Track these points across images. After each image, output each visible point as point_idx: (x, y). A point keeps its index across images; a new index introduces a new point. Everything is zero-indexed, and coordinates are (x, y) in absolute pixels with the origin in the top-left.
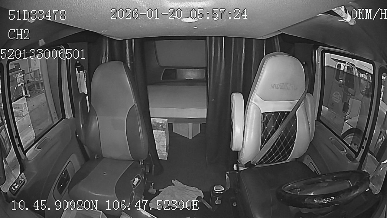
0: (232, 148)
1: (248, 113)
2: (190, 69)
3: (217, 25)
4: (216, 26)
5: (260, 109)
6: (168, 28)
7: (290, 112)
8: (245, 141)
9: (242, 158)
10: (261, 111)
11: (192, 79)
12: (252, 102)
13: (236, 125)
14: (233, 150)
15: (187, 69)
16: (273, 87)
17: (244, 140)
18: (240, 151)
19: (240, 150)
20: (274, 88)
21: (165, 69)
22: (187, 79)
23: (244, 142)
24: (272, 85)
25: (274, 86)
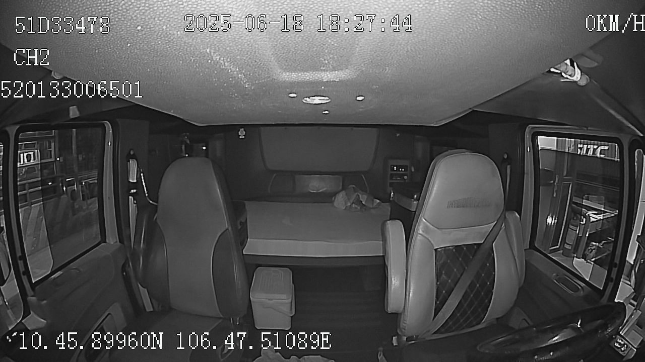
0: (387, 310)
1: (411, 251)
2: (318, 176)
3: (362, 108)
4: (361, 110)
5: (430, 242)
6: (280, 112)
7: (481, 244)
8: (409, 296)
9: (404, 324)
10: (434, 245)
11: (321, 191)
12: (417, 233)
13: (393, 271)
14: (389, 312)
15: (312, 176)
16: (451, 205)
17: (408, 294)
18: (401, 314)
19: (400, 312)
20: (452, 207)
21: (275, 175)
22: (312, 191)
23: (407, 297)
24: (449, 202)
25: (453, 204)
